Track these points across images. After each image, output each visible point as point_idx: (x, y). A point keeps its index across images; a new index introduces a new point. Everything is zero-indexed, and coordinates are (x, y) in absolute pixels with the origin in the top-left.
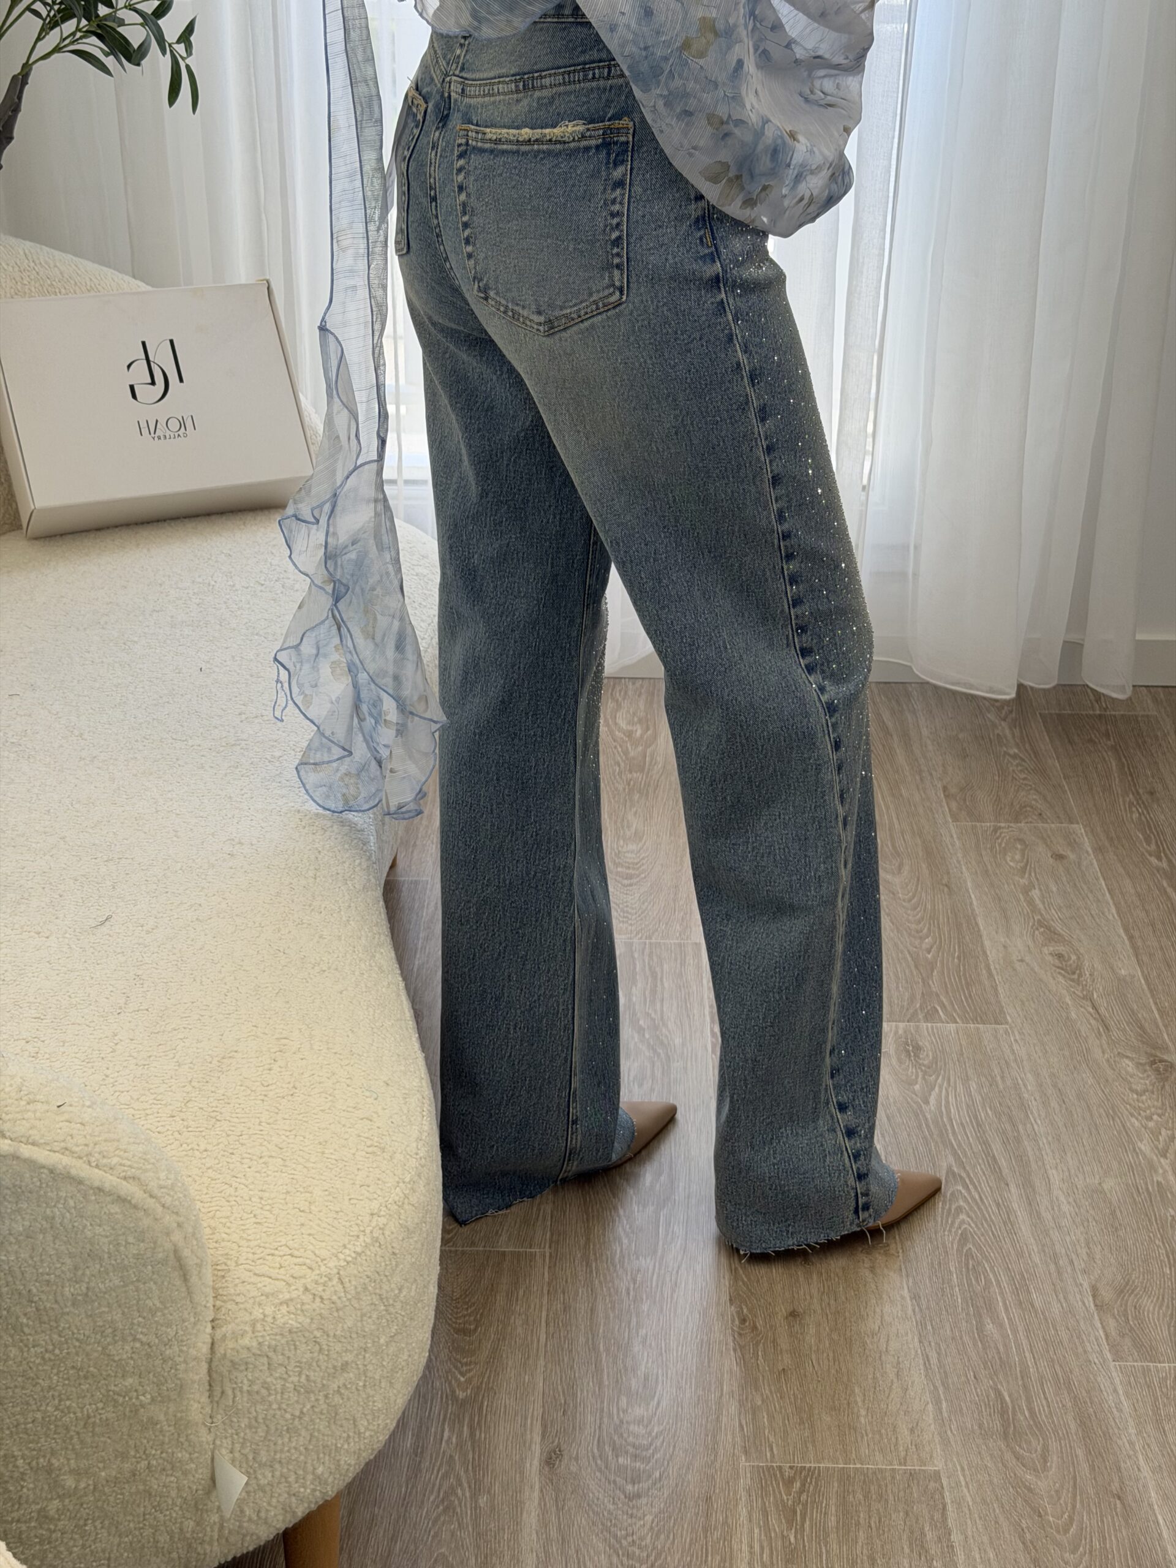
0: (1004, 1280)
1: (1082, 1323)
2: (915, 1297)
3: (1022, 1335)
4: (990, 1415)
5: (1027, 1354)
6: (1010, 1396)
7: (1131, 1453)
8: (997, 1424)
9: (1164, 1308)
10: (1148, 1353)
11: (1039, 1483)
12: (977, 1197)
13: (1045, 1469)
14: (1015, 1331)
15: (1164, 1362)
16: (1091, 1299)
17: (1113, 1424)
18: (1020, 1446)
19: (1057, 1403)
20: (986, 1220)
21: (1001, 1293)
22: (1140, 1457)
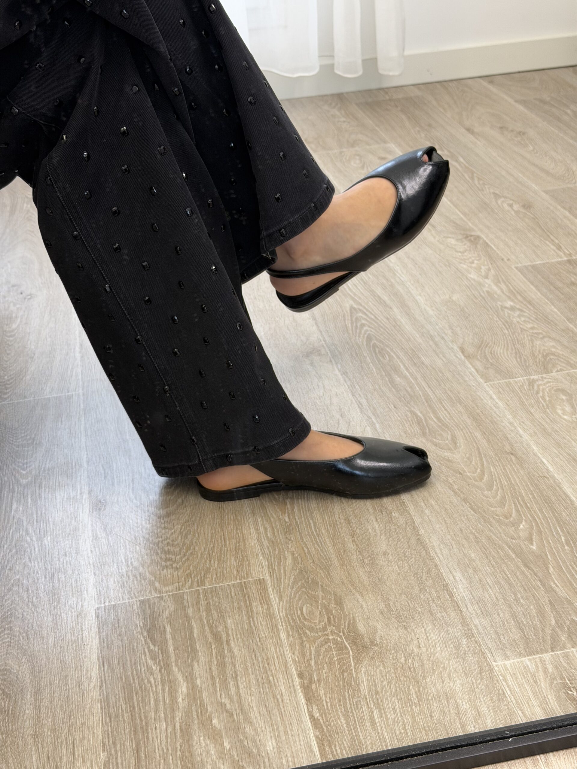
0: (401, 354)
1: (458, 366)
2: (345, 373)
3: (420, 380)
4: (411, 425)
5: (426, 389)
6: (421, 413)
7: (513, 428)
8: (417, 429)
9: (510, 350)
10: (508, 374)
11: (454, 456)
12: (373, 317)
13: (456, 447)
14: (416, 379)
15: (519, 377)
16: (461, 354)
17: (495, 415)
18: (435, 438)
19: (454, 411)
20: (382, 327)
21: (402, 362)
22: (519, 429)
